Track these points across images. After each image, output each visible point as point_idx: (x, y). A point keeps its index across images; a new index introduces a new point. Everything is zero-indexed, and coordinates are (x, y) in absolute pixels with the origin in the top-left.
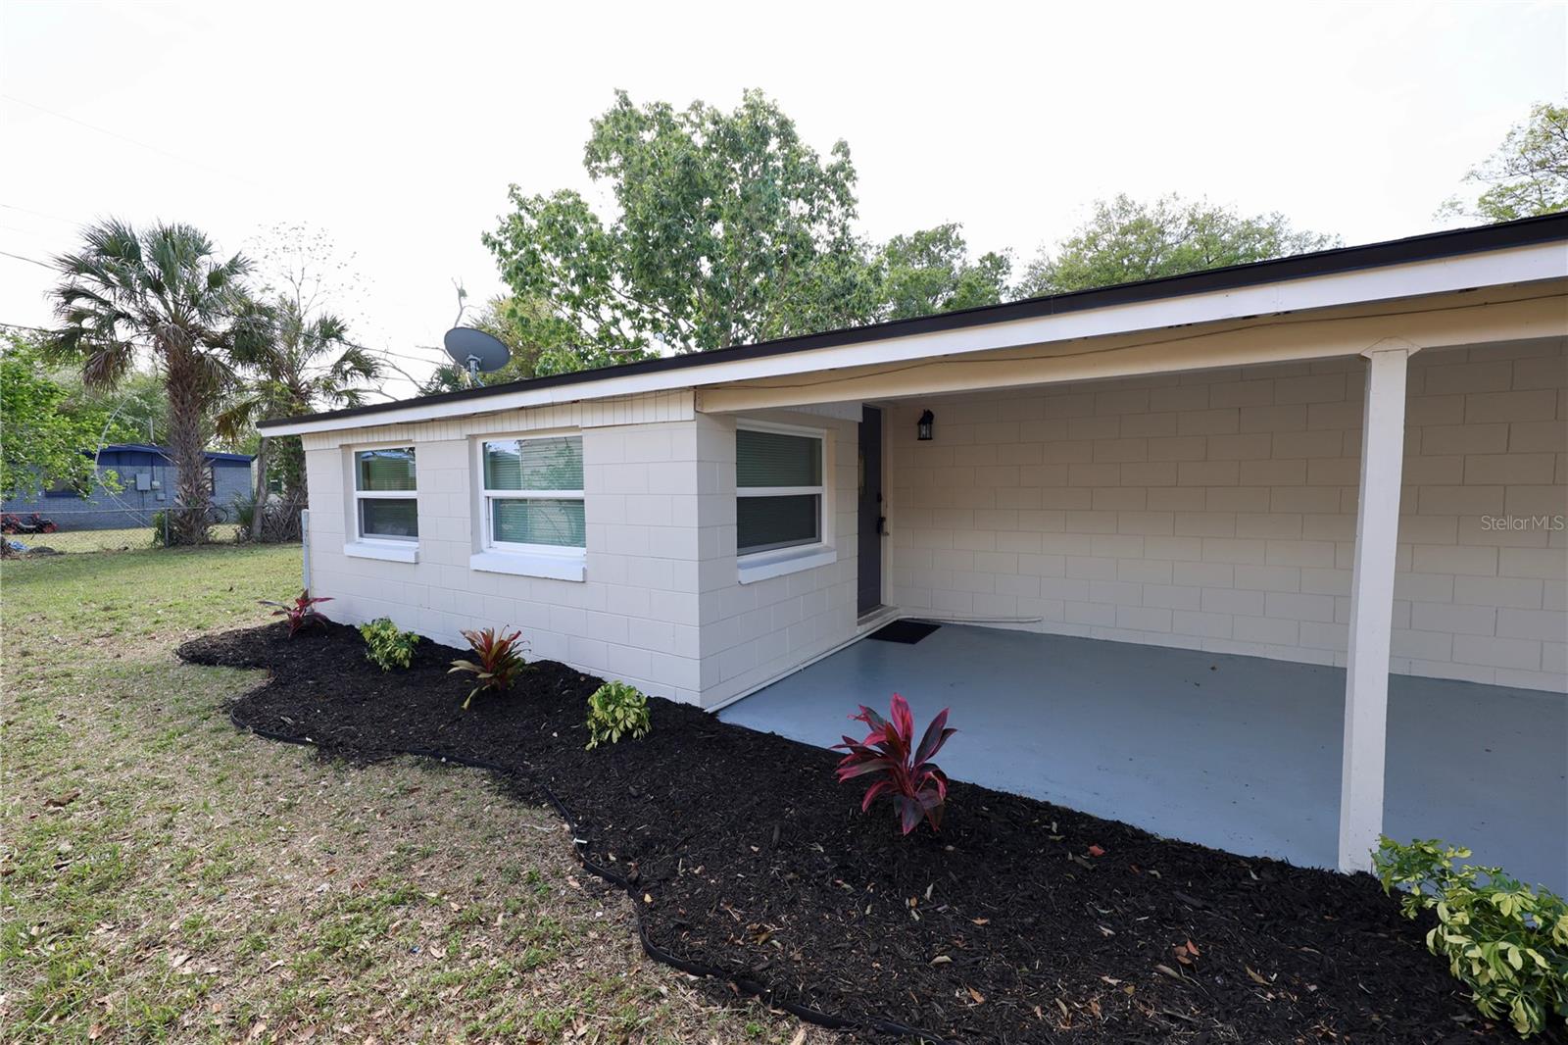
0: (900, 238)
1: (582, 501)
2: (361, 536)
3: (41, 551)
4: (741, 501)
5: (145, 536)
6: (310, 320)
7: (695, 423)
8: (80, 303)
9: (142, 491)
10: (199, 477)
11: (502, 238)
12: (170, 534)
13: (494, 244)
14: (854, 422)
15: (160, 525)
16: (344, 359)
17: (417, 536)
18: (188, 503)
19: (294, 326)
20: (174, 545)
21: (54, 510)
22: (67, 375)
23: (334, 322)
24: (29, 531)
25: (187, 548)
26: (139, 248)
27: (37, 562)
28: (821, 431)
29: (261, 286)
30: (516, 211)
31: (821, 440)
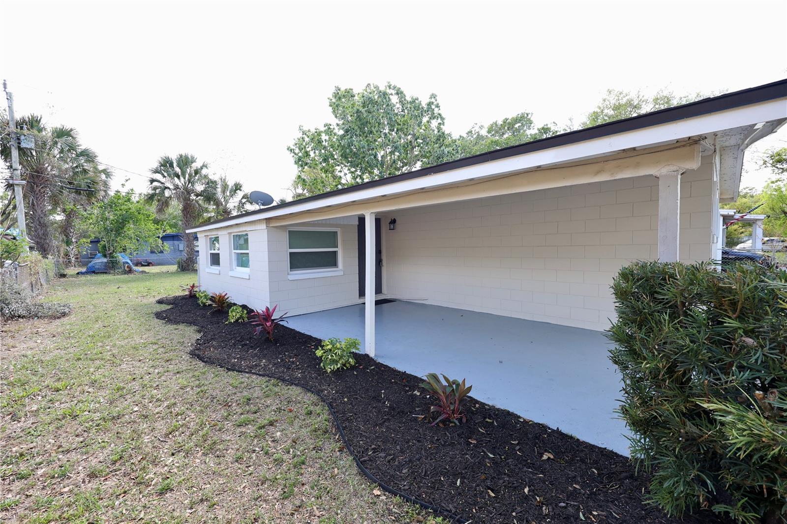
0: (496, 123)
1: (248, 254)
2: (211, 265)
3: (143, 272)
4: (291, 253)
5: (174, 268)
6: (231, 184)
7: (266, 230)
8: (155, 184)
9: (181, 251)
10: (192, 245)
11: (294, 148)
12: (182, 266)
13: (291, 150)
14: (355, 225)
15: (179, 263)
16: (243, 197)
17: (219, 265)
18: (188, 255)
19: (225, 187)
20: (183, 270)
21: (153, 258)
22: (153, 208)
23: (239, 184)
24: (146, 266)
25: (187, 271)
26: (173, 163)
27: (141, 276)
28: (338, 229)
29: (213, 173)
30: (301, 136)
31: (337, 232)
